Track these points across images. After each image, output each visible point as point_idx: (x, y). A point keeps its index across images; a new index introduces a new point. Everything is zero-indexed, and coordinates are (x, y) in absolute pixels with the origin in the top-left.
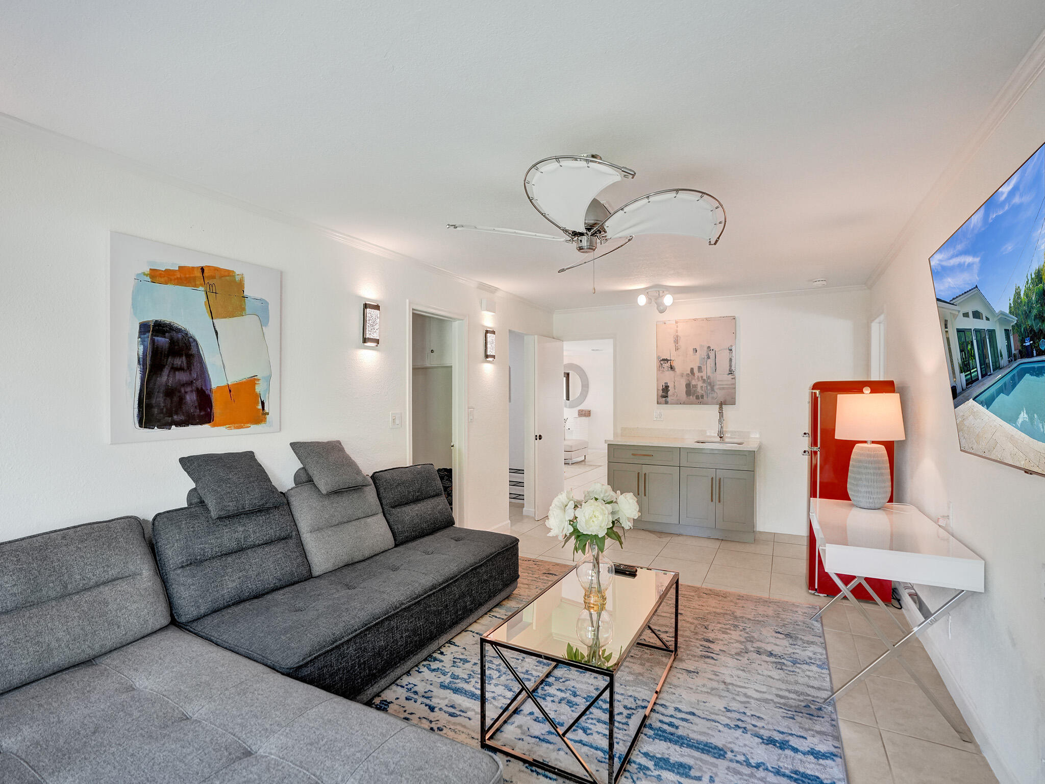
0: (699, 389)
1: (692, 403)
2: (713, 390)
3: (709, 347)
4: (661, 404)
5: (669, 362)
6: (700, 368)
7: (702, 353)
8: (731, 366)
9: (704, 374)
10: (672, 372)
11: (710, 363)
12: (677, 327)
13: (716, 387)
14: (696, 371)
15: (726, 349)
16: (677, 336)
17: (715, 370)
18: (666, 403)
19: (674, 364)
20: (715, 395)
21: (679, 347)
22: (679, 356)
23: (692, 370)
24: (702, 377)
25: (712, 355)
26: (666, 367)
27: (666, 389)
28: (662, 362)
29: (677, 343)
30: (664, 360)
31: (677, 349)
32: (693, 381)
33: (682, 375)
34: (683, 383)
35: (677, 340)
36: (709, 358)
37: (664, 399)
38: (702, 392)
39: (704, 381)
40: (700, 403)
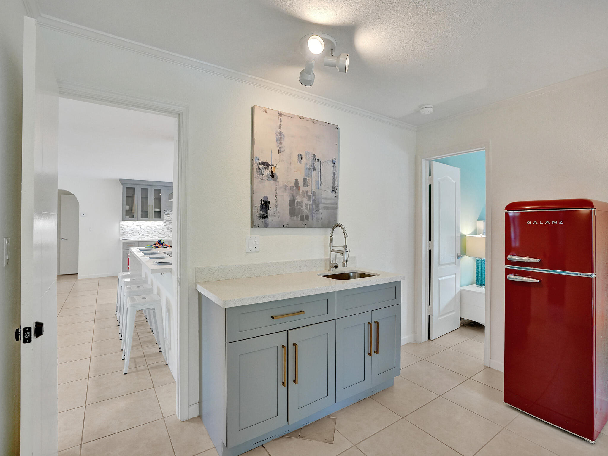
0: (304, 207)
1: (295, 226)
2: (318, 210)
3: (314, 156)
4: (258, 227)
5: (270, 167)
6: (305, 180)
7: (307, 162)
8: (334, 182)
9: (309, 189)
10: (272, 182)
11: (315, 174)
12: (281, 121)
13: (321, 206)
14: (301, 183)
15: (330, 162)
16: (281, 134)
17: (321, 185)
18: (266, 226)
19: (276, 172)
20: (319, 216)
21: (283, 149)
22: (282, 161)
23: (297, 181)
24: (307, 192)
25: (317, 165)
26: (265, 175)
27: (265, 205)
28: (261, 166)
29: (281, 143)
30: (263, 163)
31: (280, 151)
32: (298, 196)
33: (285, 187)
34: (286, 198)
35: (281, 139)
36: (314, 169)
37: (263, 220)
38: (308, 212)
39: (309, 198)
40: (305, 226)
